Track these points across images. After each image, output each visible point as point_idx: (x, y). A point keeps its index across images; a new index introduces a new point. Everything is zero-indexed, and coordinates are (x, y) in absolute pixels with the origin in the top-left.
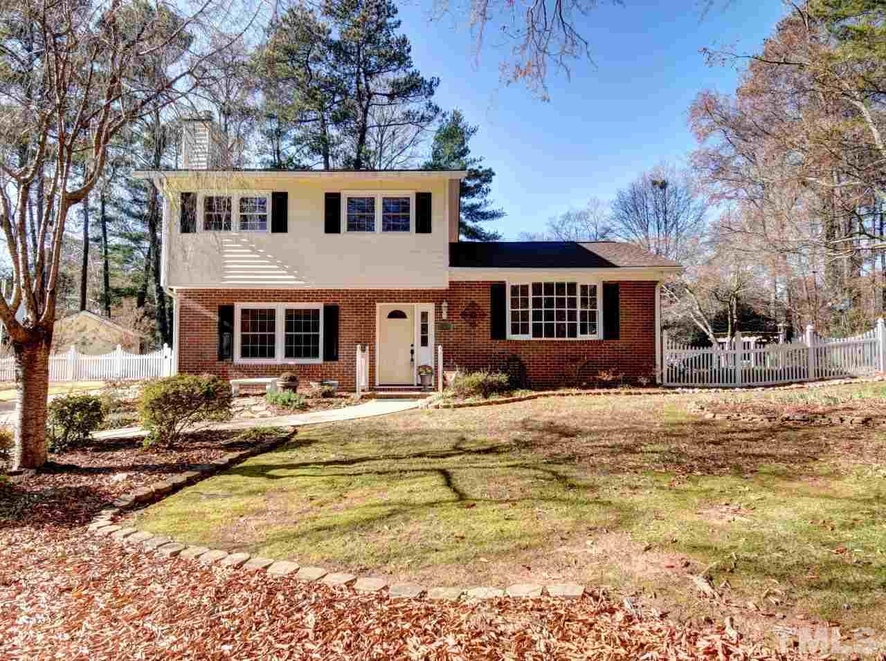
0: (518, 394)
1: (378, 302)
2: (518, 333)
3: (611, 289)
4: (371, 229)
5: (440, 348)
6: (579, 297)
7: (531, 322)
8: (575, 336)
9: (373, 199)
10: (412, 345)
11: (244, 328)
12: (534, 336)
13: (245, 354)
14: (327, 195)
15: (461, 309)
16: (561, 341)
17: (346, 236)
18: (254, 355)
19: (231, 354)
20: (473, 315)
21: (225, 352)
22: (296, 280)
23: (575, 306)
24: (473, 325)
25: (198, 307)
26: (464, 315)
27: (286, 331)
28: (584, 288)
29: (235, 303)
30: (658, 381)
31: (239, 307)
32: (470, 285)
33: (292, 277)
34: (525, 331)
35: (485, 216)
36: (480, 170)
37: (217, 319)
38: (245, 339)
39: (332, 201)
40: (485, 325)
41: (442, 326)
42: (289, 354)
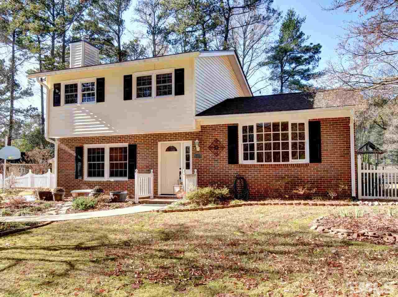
0: (233, 203)
1: (159, 141)
2: (247, 159)
3: (315, 125)
4: (150, 95)
5: (196, 170)
6: (290, 132)
7: (256, 152)
8: (288, 161)
9: (151, 76)
10: (180, 169)
11: (89, 160)
12: (258, 161)
13: (90, 175)
14: (125, 77)
15: (208, 144)
16: (277, 165)
17: (135, 101)
18: (94, 176)
19: (82, 175)
20: (216, 148)
21: (79, 173)
22: (109, 130)
23: (287, 139)
24: (217, 154)
25: (66, 148)
26: (210, 148)
27: (110, 161)
28: (294, 125)
29: (84, 145)
30: (354, 194)
31: (86, 147)
32: (214, 128)
33: (107, 128)
34: (252, 158)
35: (314, 76)
36: (312, 46)
37: (75, 154)
38: (90, 166)
39: (128, 80)
40: (224, 154)
41: (197, 156)
42: (112, 175)
